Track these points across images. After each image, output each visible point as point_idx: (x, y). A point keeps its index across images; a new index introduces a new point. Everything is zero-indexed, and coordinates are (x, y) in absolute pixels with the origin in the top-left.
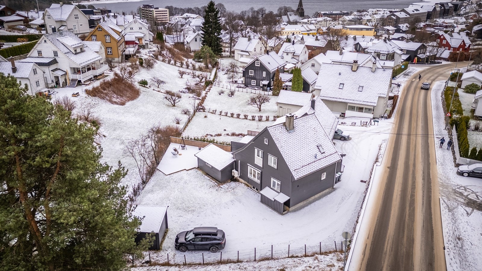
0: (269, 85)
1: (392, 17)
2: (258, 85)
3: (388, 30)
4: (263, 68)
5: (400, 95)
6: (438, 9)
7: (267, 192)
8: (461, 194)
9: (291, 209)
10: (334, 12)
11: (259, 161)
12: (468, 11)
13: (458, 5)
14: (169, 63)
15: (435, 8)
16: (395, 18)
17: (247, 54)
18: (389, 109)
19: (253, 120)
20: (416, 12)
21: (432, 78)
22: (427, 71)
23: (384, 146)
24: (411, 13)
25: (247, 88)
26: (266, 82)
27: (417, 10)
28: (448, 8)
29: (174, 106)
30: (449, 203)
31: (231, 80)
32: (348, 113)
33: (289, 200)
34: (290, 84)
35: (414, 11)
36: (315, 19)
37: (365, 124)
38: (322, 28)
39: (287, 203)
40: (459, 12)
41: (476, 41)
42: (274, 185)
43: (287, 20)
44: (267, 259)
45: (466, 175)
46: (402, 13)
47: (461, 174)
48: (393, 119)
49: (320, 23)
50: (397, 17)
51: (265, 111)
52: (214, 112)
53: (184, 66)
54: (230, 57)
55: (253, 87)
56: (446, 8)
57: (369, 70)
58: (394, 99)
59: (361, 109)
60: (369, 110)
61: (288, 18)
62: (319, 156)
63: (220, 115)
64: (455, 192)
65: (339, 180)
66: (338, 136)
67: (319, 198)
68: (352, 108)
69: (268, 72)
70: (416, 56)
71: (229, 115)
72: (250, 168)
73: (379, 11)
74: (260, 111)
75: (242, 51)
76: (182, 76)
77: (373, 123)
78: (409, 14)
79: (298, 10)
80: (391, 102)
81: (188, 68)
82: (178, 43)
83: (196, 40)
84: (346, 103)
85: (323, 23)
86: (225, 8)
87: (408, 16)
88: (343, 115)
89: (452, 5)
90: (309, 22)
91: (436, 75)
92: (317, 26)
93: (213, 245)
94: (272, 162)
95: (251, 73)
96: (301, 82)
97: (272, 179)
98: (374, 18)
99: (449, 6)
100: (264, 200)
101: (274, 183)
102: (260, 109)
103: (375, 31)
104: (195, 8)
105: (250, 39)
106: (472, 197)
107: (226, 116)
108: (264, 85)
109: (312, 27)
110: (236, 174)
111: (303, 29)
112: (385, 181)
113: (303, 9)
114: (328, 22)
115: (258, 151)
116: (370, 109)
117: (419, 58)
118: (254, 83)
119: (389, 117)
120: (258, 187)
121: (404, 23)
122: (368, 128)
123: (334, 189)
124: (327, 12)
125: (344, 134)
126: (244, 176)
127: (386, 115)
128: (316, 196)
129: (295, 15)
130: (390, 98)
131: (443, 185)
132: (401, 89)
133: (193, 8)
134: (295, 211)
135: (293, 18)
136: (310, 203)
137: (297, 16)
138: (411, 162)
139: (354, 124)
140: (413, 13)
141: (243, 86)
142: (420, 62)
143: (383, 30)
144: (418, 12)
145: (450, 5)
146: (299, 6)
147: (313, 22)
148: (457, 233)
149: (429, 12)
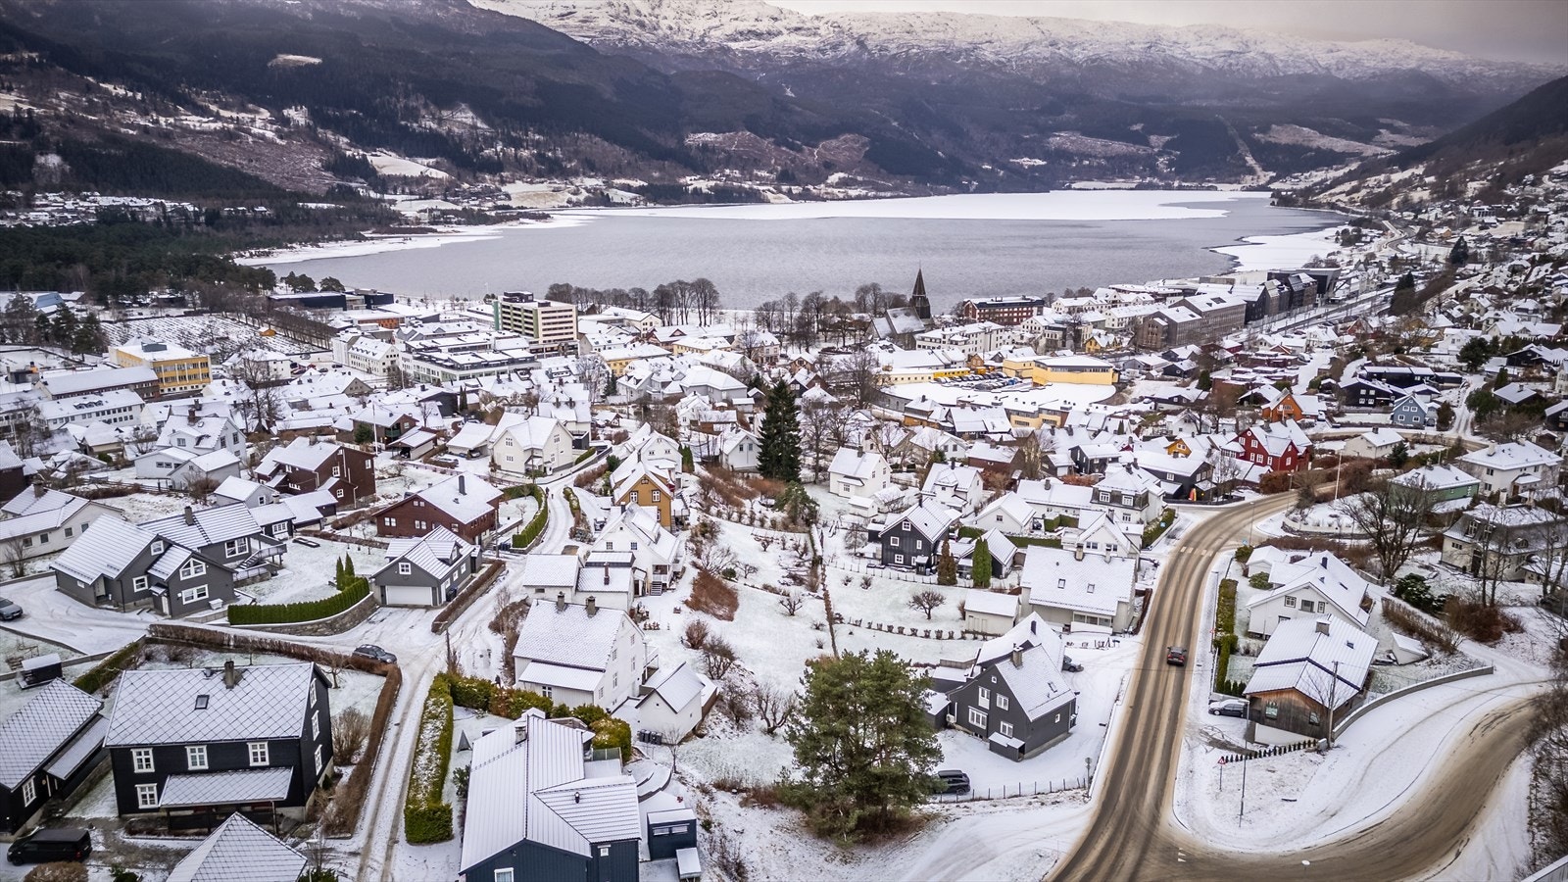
0: (928, 565)
1: (1157, 320)
2: (907, 563)
3: (1148, 367)
4: (916, 533)
5: (1155, 588)
6: (1274, 293)
7: (995, 737)
8: (1207, 734)
9: (1026, 755)
10: (1007, 300)
11: (984, 702)
12: (1354, 288)
13: (1326, 277)
14: (729, 519)
15: (1265, 291)
16: (1163, 323)
17: (859, 483)
18: (1137, 615)
19: (927, 636)
20: (1216, 306)
21: (1217, 543)
22: (1211, 526)
23: (1126, 679)
24: (1205, 308)
25: (888, 570)
26: (923, 560)
27: (1219, 300)
28: (1301, 288)
29: (792, 614)
30: (1190, 742)
31: (852, 551)
32: (1075, 625)
33: (1023, 746)
34: (969, 563)
35: (1210, 305)
36: (961, 328)
37: (1101, 646)
38: (981, 355)
39: (1022, 749)
40: (1330, 294)
41: (1341, 414)
42: (1004, 730)
43: (888, 330)
44: (1016, 796)
45: (1217, 713)
46: (1182, 309)
47: (1212, 712)
48: (1141, 637)
49: (973, 339)
50: (1170, 321)
51: (938, 620)
52: (858, 624)
53: (757, 523)
54: (815, 482)
55: (898, 566)
56: (1295, 289)
57: (1101, 559)
58: (1145, 594)
59: (1093, 620)
60: (1105, 622)
61: (890, 323)
62: (1052, 695)
63: (870, 628)
64: (1201, 732)
65: (1073, 724)
66: (1069, 667)
67: (1054, 745)
68: (1081, 618)
69: (926, 541)
70: (1194, 487)
71: (885, 628)
72: (972, 710)
73: (1124, 291)
74: (929, 618)
75: (846, 477)
76: (765, 547)
77: (1112, 644)
78: (1200, 313)
79: (914, 299)
80: (1139, 600)
81: (762, 526)
82: (709, 457)
83: (741, 449)
84: (1071, 611)
85: (981, 337)
86: (715, 291)
87: (1198, 317)
88: (1067, 629)
89: (1312, 279)
90: (947, 337)
91: (1225, 536)
92: (966, 347)
93: (960, 787)
94: (1002, 702)
95: (895, 541)
96: (989, 561)
97: (1002, 723)
98: (1111, 317)
99: (1304, 281)
100: (995, 748)
101: (1004, 727)
102: (929, 615)
103: (1116, 371)
104: (633, 290)
105: (861, 453)
106: (1218, 736)
107: (880, 629)
108: (919, 565)
109: (957, 354)
110: (952, 719)
111: (933, 360)
112: (1126, 722)
113: (925, 300)
114: (994, 335)
115: (983, 691)
116: (1107, 620)
117: (1199, 491)
118: (899, 559)
119: (1135, 632)
120: (983, 735)
121: (1185, 345)
122: (1107, 651)
123: (1070, 734)
124: (988, 301)
125: (1073, 663)
126: (963, 721)
127: (1131, 630)
128: (1051, 742)
129: (907, 315)
130: (1139, 593)
131: (1189, 726)
132: (1161, 570)
133: (627, 291)
134: (1030, 758)
135: (903, 322)
136: (1045, 750)
137: (912, 317)
138: (1158, 701)
139: (1085, 645)
140: (1210, 309)
141: (877, 563)
142: (1203, 498)
143: (1135, 365)
144: (1222, 306)
145: (1306, 279)
146: (915, 292)
147: (957, 338)
148: (1191, 768)
149: (1249, 303)
